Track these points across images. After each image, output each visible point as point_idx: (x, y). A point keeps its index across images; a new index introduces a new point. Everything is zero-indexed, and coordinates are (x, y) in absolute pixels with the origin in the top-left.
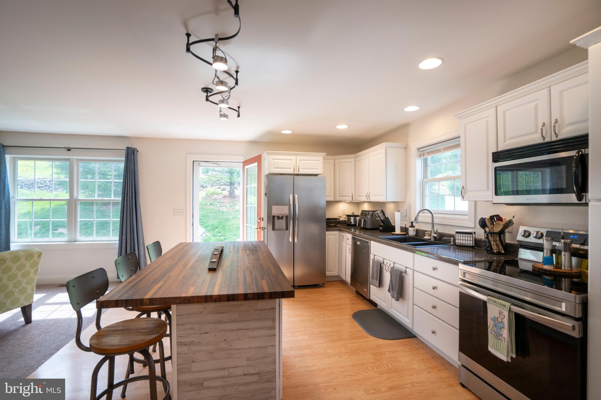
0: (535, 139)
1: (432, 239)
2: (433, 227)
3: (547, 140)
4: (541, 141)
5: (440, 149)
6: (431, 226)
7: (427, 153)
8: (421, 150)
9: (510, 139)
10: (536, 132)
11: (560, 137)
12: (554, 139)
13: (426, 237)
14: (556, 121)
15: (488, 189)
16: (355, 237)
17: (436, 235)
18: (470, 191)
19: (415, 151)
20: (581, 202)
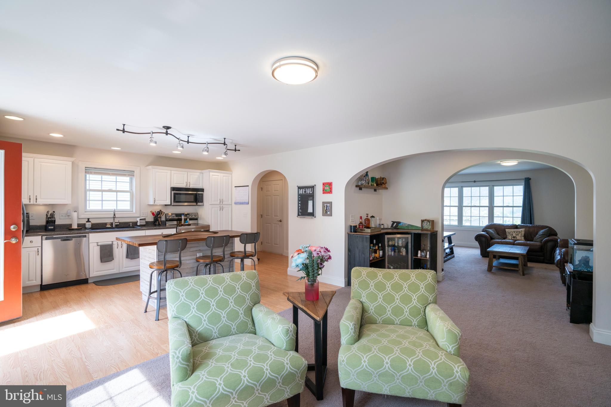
0: (183, 186)
1: (114, 226)
2: (114, 219)
4: (185, 187)
5: (109, 173)
6: (112, 219)
7: (94, 172)
8: (86, 168)
9: (176, 184)
10: (184, 184)
11: (190, 187)
12: (188, 187)
13: (107, 226)
14: (189, 182)
15: (167, 200)
16: (54, 236)
17: (118, 224)
18: (157, 200)
19: (84, 169)
20: (197, 205)
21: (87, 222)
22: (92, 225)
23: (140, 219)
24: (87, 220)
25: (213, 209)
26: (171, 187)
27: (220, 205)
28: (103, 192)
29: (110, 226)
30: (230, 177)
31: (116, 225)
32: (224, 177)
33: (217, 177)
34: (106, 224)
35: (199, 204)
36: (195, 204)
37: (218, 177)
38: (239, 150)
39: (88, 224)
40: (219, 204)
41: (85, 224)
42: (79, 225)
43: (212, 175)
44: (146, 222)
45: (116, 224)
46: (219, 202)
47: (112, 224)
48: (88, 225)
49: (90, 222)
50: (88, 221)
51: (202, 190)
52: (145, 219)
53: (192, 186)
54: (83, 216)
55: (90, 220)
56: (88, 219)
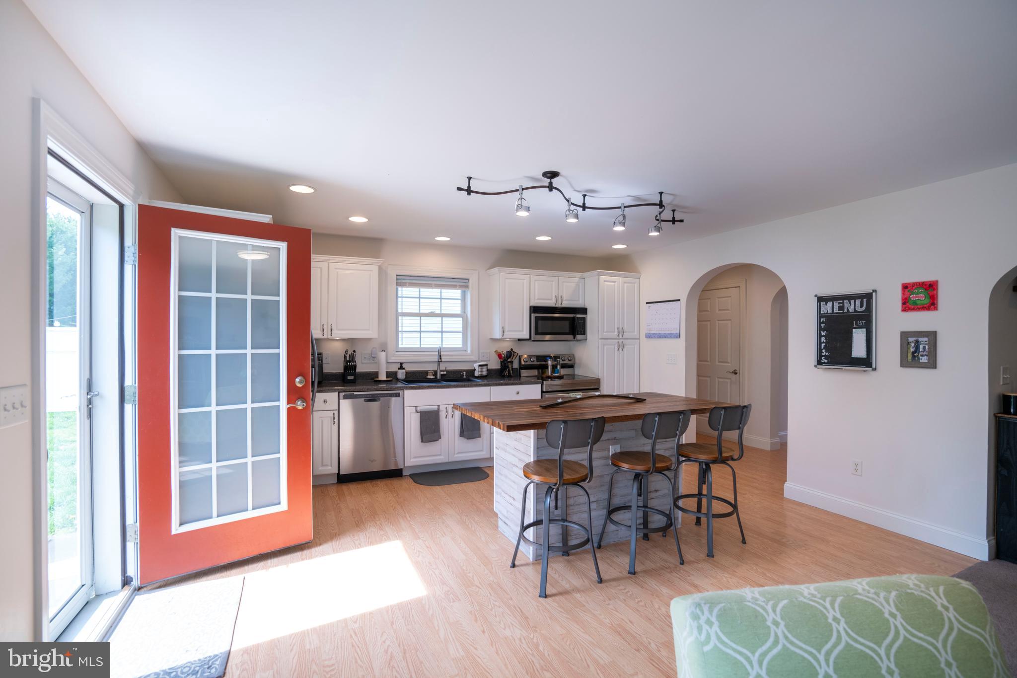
0: (551, 303)
1: (438, 377)
2: (439, 365)
3: (557, 306)
4: (553, 305)
5: (431, 284)
6: (436, 365)
7: (409, 283)
8: (399, 277)
9: (538, 299)
10: (551, 299)
11: (563, 306)
12: (560, 306)
13: (429, 377)
14: (561, 297)
15: (523, 331)
16: (355, 393)
17: (445, 373)
18: (508, 331)
19: (395, 277)
20: (574, 339)
21: (399, 369)
22: (408, 373)
23: (480, 366)
24: (399, 366)
25: (605, 347)
26: (531, 305)
27: (617, 340)
28: (422, 318)
29: (432, 377)
30: (636, 285)
31: (442, 375)
32: (625, 285)
33: (614, 283)
34: (426, 373)
35: (579, 337)
36: (571, 337)
37: (615, 285)
38: (682, 221)
39: (402, 373)
40: (616, 337)
41: (396, 373)
42: (388, 374)
43: (605, 281)
44: (489, 370)
45: (442, 373)
46: (616, 333)
47: (435, 373)
48: (401, 375)
49: (404, 369)
50: (401, 368)
51: (584, 311)
52: (486, 365)
53: (566, 304)
54: (393, 358)
55: (404, 366)
56: (401, 364)
